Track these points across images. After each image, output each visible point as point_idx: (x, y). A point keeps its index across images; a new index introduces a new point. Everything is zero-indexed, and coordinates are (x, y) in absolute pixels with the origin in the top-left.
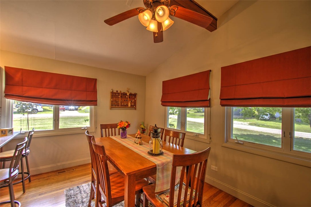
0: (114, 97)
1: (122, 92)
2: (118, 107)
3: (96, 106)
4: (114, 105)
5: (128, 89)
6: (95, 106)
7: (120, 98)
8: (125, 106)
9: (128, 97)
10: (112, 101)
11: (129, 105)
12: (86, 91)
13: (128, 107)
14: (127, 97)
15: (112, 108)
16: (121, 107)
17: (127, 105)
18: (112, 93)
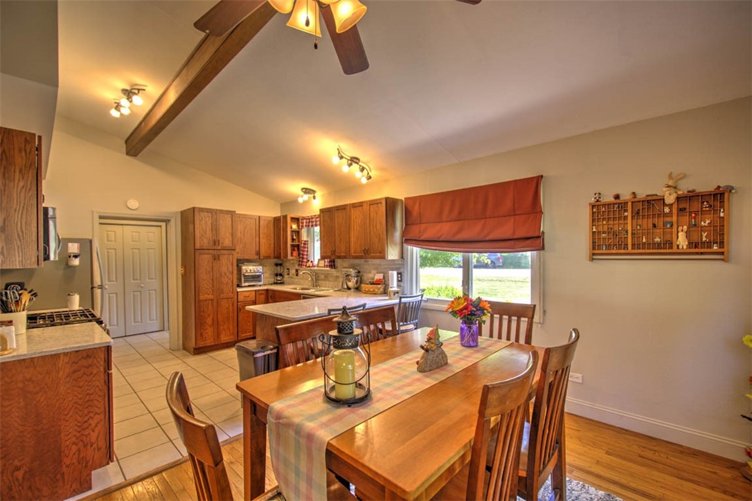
0: (604, 219)
1: (642, 194)
2: (623, 251)
3: (542, 252)
4: (604, 246)
5: (670, 176)
6: (539, 252)
7: (630, 218)
8: (659, 246)
9: (675, 211)
10: (593, 232)
11: (682, 241)
12: (515, 215)
13: (675, 250)
14: (667, 210)
15: (595, 257)
16: (636, 251)
17: (669, 244)
18: (593, 206)
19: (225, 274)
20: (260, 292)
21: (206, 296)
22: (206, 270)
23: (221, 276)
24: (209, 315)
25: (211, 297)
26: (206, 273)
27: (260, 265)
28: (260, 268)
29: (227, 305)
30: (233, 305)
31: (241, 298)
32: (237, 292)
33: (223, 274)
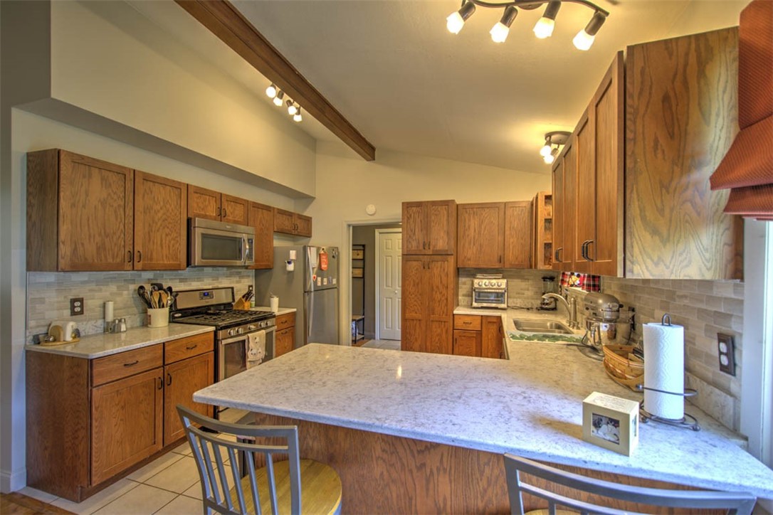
19: (437, 287)
20: (489, 320)
21: (414, 314)
22: (414, 281)
23: (432, 289)
24: (416, 340)
25: (418, 316)
26: (414, 285)
27: (503, 278)
28: (503, 283)
29: (439, 331)
30: (447, 331)
31: (459, 323)
32: (454, 315)
33: (435, 288)
